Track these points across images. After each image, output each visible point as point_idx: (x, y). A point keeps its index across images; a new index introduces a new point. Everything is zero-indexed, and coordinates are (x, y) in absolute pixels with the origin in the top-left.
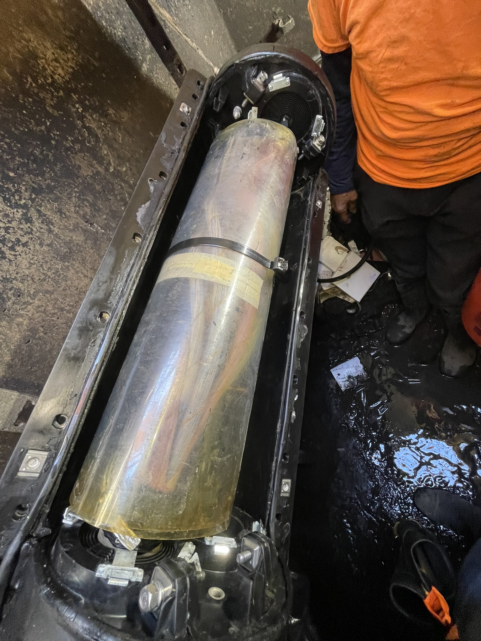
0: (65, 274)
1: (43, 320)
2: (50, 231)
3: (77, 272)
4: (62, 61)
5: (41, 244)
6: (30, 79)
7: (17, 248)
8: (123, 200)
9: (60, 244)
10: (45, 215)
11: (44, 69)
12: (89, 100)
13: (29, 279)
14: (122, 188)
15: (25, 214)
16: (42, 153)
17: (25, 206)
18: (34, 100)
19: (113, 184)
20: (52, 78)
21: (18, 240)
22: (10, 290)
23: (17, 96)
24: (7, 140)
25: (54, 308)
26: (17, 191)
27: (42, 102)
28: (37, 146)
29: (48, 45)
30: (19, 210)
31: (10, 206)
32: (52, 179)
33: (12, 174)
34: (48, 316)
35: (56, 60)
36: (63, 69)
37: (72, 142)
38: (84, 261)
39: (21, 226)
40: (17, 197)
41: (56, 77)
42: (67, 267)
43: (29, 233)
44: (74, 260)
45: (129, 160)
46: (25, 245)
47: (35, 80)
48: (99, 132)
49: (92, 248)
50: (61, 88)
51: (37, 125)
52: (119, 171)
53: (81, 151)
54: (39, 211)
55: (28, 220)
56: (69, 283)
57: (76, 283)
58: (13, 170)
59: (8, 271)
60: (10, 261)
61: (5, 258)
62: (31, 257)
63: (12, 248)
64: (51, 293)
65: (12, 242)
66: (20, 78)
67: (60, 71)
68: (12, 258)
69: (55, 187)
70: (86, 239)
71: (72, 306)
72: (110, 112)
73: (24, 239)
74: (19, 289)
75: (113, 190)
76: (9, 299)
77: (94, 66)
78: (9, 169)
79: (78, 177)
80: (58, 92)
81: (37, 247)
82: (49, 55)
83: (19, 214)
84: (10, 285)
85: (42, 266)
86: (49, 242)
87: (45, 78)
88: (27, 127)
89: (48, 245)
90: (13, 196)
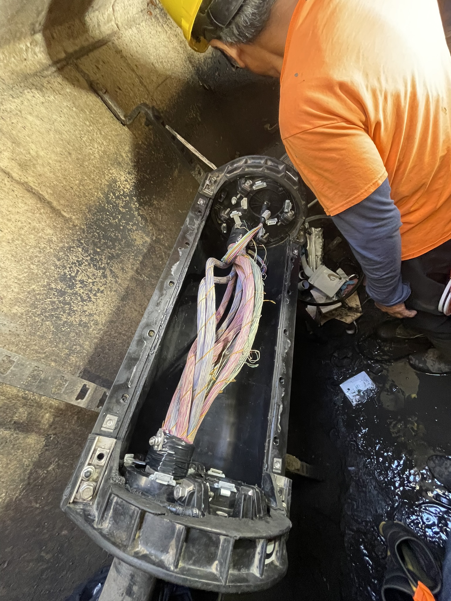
0: (123, 309)
1: (109, 341)
2: (116, 282)
3: (131, 308)
4: (129, 180)
5: (111, 291)
6: (111, 194)
7: (98, 294)
8: (161, 256)
9: (121, 290)
10: (114, 272)
11: (119, 187)
12: (143, 199)
13: (103, 313)
14: (161, 249)
15: (103, 273)
16: (115, 235)
17: (104, 268)
18: (113, 206)
19: (155, 248)
20: (123, 191)
21: (99, 289)
22: (92, 321)
23: (105, 205)
24: (98, 231)
25: (115, 332)
26: (101, 259)
27: (117, 206)
28: (113, 231)
29: (122, 173)
30: (101, 271)
31: (96, 269)
32: (120, 249)
33: (98, 250)
34: (111, 338)
35: (126, 181)
36: (129, 184)
37: (132, 225)
38: (135, 300)
39: (101, 281)
40: (100, 263)
41: (125, 190)
42: (125, 305)
43: (105, 284)
44: (129, 299)
45: (165, 231)
46: (102, 292)
47: (114, 194)
48: (147, 216)
49: (141, 291)
50: (128, 196)
51: (114, 219)
52: (159, 239)
53: (136, 230)
54: (111, 270)
55: (105, 276)
56: (125, 315)
57: (129, 316)
58: (99, 248)
59: (92, 309)
60: (94, 303)
61: (91, 301)
62: (105, 299)
63: (95, 295)
64: (115, 322)
65: (95, 290)
66: (106, 196)
67: (128, 186)
69: (121, 254)
70: (137, 285)
71: (126, 331)
72: (155, 203)
73: (102, 289)
74: (97, 320)
75: (155, 251)
76: (91, 327)
77: (147, 178)
78: (98, 248)
79: (134, 246)
80: (126, 198)
81: (109, 293)
82: (123, 178)
83: (100, 273)
84: (92, 318)
85: (110, 305)
86: (115, 289)
87: (120, 192)
88: (109, 221)
89: (115, 291)
90: (98, 263)
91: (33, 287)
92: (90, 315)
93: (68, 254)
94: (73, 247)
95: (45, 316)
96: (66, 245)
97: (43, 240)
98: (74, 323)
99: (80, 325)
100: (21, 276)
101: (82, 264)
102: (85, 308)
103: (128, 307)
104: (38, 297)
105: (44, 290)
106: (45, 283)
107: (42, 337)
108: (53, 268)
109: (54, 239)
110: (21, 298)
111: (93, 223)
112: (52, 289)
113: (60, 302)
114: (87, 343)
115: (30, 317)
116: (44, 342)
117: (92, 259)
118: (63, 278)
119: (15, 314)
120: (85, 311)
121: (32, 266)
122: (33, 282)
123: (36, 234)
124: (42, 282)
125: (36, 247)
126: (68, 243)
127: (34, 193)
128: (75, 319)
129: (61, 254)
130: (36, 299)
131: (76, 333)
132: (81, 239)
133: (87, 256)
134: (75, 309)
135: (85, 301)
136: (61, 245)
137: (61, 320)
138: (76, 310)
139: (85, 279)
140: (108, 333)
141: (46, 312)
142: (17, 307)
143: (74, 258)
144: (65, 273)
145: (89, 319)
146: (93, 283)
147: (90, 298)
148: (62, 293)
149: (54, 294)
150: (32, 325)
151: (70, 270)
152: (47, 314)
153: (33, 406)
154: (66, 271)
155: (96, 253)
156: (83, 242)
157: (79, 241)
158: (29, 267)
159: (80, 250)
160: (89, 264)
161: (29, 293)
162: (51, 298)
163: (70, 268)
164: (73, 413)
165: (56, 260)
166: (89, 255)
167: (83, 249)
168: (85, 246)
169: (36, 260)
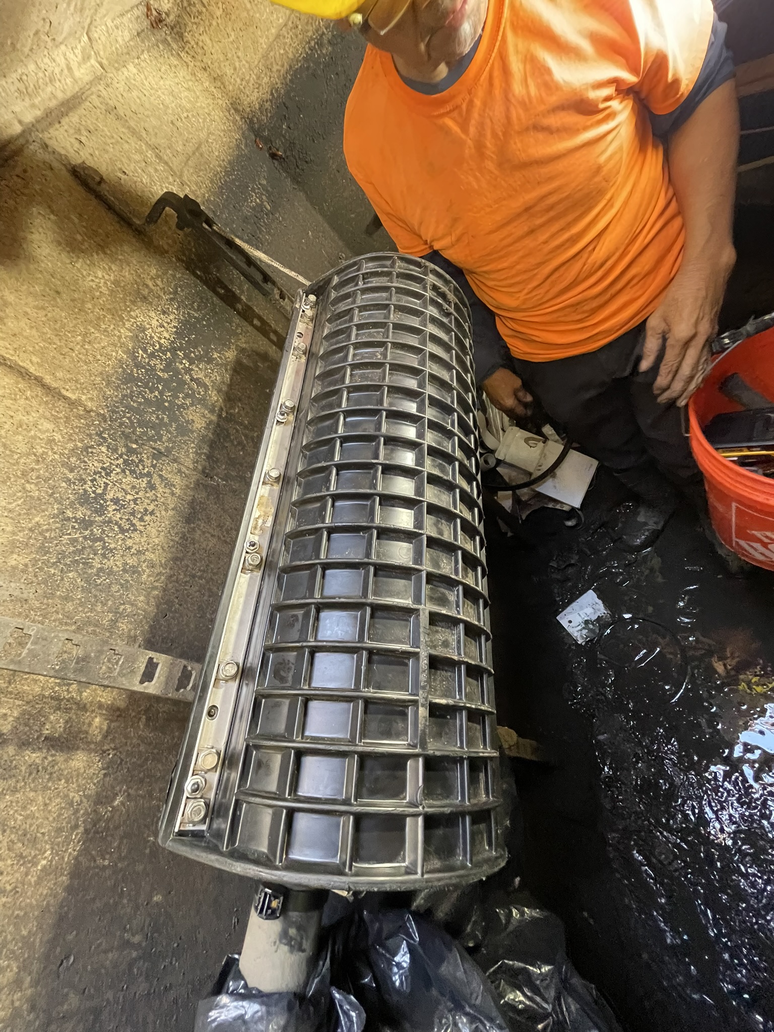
0: (192, 536)
1: (177, 591)
2: (173, 494)
3: (204, 533)
4: (165, 325)
5: (166, 510)
6: (140, 352)
7: (147, 518)
8: (240, 443)
9: (183, 505)
10: (166, 479)
11: (151, 337)
12: (194, 353)
13: (159, 548)
14: (237, 431)
15: (149, 482)
16: (157, 418)
17: (149, 475)
18: (147, 370)
19: (227, 430)
20: (159, 343)
21: (146, 510)
22: (144, 562)
23: (132, 371)
24: (128, 415)
25: (185, 575)
26: (141, 461)
27: (153, 369)
28: (154, 412)
29: (152, 314)
31: (137, 478)
32: (169, 440)
33: (134, 446)
34: (180, 585)
35: (162, 326)
36: (168, 331)
37: (183, 398)
38: (209, 520)
39: (148, 495)
40: (141, 467)
41: (162, 341)
42: (193, 529)
43: (154, 500)
44: (199, 519)
45: (240, 400)
46: (152, 513)
47: (145, 351)
48: (207, 381)
49: (216, 503)
50: (168, 350)
51: (152, 392)
52: (231, 414)
53: (192, 405)
54: (161, 476)
55: (152, 487)
56: (197, 546)
57: (204, 545)
58: (136, 442)
59: (140, 543)
60: (141, 532)
61: (136, 530)
62: (159, 524)
63: (141, 520)
64: (182, 560)
65: (141, 512)
66: (132, 354)
67: (166, 335)
68: (142, 528)
69: (173, 448)
70: (208, 495)
71: (204, 571)
72: (215, 356)
73: (151, 508)
74: (152, 560)
75: (228, 435)
76: (144, 571)
77: (195, 318)
78: (132, 442)
79: (192, 432)
80: (166, 355)
81: (163, 513)
82: (154, 323)
83: (143, 482)
84: (143, 558)
85: (169, 532)
86: (173, 506)
87: (154, 345)
88: (143, 397)
89: (173, 509)
90: (137, 466)
91: (37, 519)
92: (139, 552)
93: (86, 459)
94: (92, 447)
95: (65, 565)
96: (80, 445)
97: (38, 441)
98: (115, 568)
99: (124, 570)
100: (13, 505)
101: (111, 472)
102: (129, 543)
103: (199, 532)
104: (47, 535)
105: (55, 522)
106: (56, 512)
107: (66, 599)
108: (64, 484)
109: (57, 437)
110: (18, 540)
111: (117, 402)
112: (69, 519)
113: (85, 538)
114: (142, 598)
115: (41, 569)
116: (70, 606)
117: (125, 461)
118: (84, 499)
119: (14, 568)
120: (129, 548)
121: (28, 486)
122: (35, 512)
123: (24, 433)
124: (50, 510)
125: (28, 454)
126: (82, 441)
127: (10, 367)
128: (115, 563)
129: (73, 460)
130: (45, 538)
131: (122, 585)
132: (102, 432)
133: (117, 459)
134: (112, 546)
135: (127, 531)
136: (70, 445)
137: (91, 567)
138: (115, 548)
139: (120, 495)
140: (174, 578)
141: (64, 558)
142: (15, 556)
143: (96, 464)
144: (85, 491)
145: (138, 559)
146: (135, 500)
147: (133, 525)
148: (86, 524)
149: (73, 527)
150: (45, 582)
151: (94, 485)
152: (68, 561)
153: (71, 709)
154: (87, 487)
155: (131, 451)
156: (106, 436)
157: (100, 435)
158: (24, 488)
159: (104, 449)
160: (123, 471)
161: (30, 530)
162: (70, 534)
163: (92, 481)
164: (139, 713)
165: (66, 472)
166: (121, 456)
167: (108, 447)
168: (110, 443)
169: (34, 475)
